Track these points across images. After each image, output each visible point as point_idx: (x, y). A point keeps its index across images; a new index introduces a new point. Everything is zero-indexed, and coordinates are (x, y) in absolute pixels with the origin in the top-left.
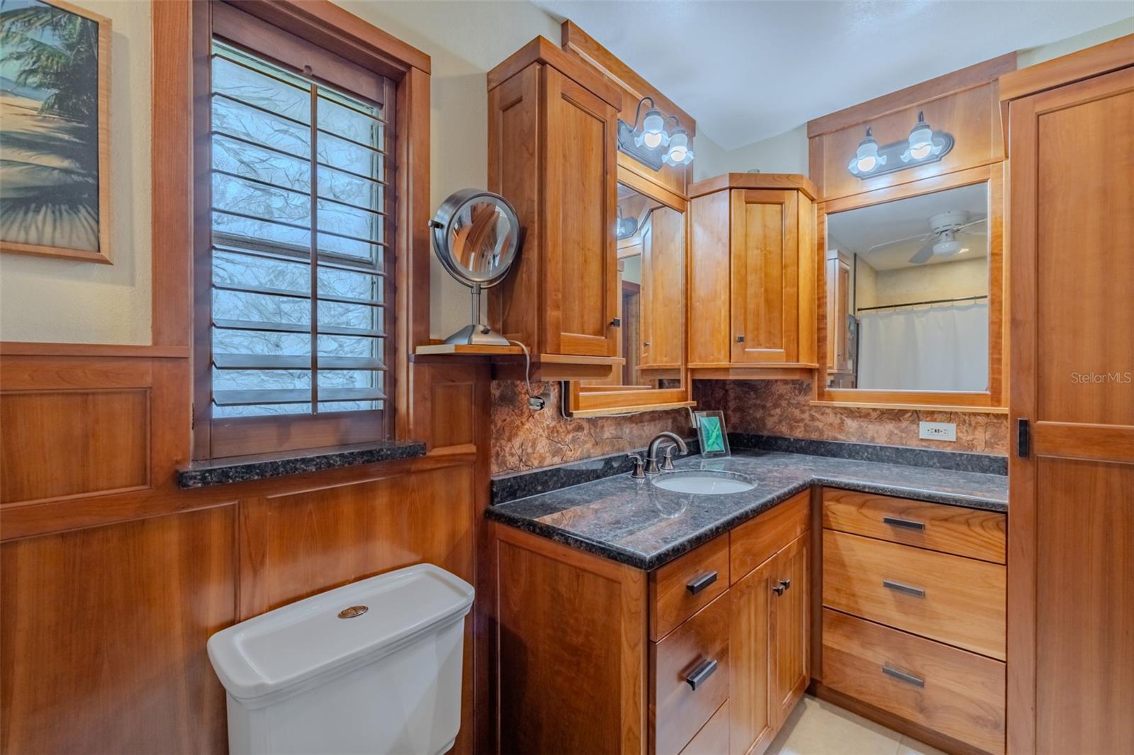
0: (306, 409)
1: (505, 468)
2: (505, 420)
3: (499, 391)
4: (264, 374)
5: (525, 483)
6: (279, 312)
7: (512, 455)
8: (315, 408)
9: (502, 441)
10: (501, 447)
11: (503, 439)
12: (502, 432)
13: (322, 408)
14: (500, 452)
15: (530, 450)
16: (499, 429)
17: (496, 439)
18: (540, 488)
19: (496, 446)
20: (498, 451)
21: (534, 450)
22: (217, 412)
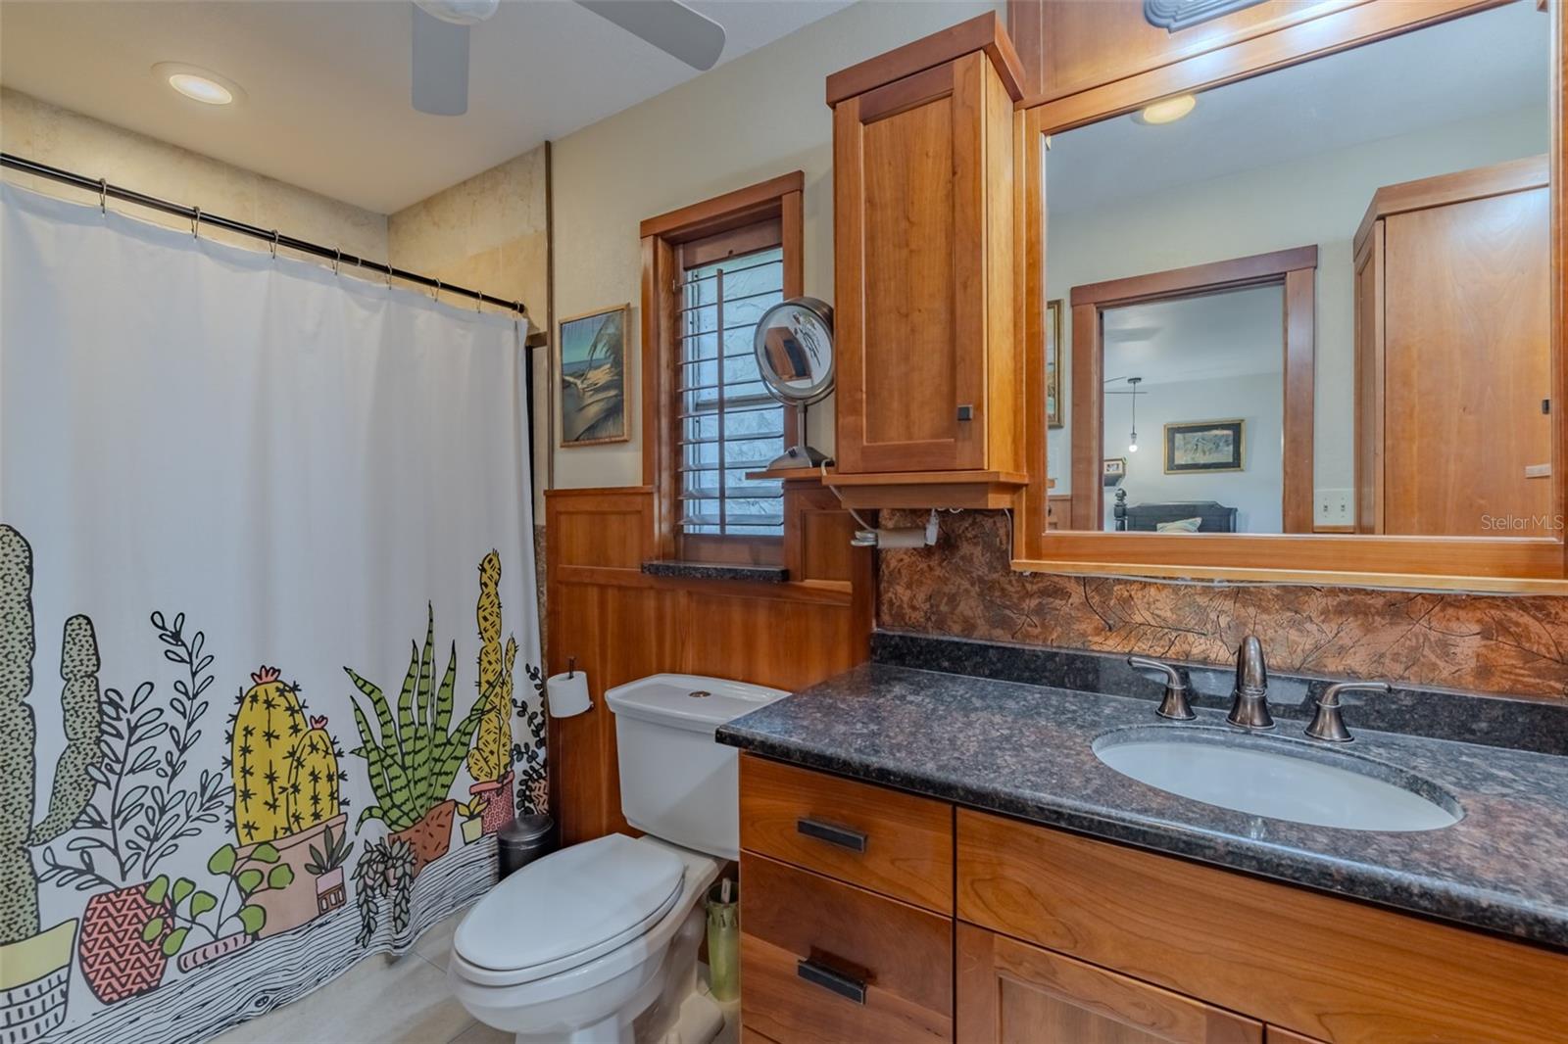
0: (715, 530)
1: (903, 623)
2: (902, 560)
3: (893, 522)
4: (734, 502)
5: (919, 649)
6: (741, 453)
7: (914, 608)
8: (723, 529)
9: (898, 588)
10: (896, 594)
11: (898, 584)
12: (898, 576)
13: (730, 530)
14: (894, 601)
15: (944, 608)
16: (893, 571)
17: (888, 582)
18: (946, 664)
19: (889, 591)
20: (891, 598)
21: (954, 608)
22: (690, 529)
